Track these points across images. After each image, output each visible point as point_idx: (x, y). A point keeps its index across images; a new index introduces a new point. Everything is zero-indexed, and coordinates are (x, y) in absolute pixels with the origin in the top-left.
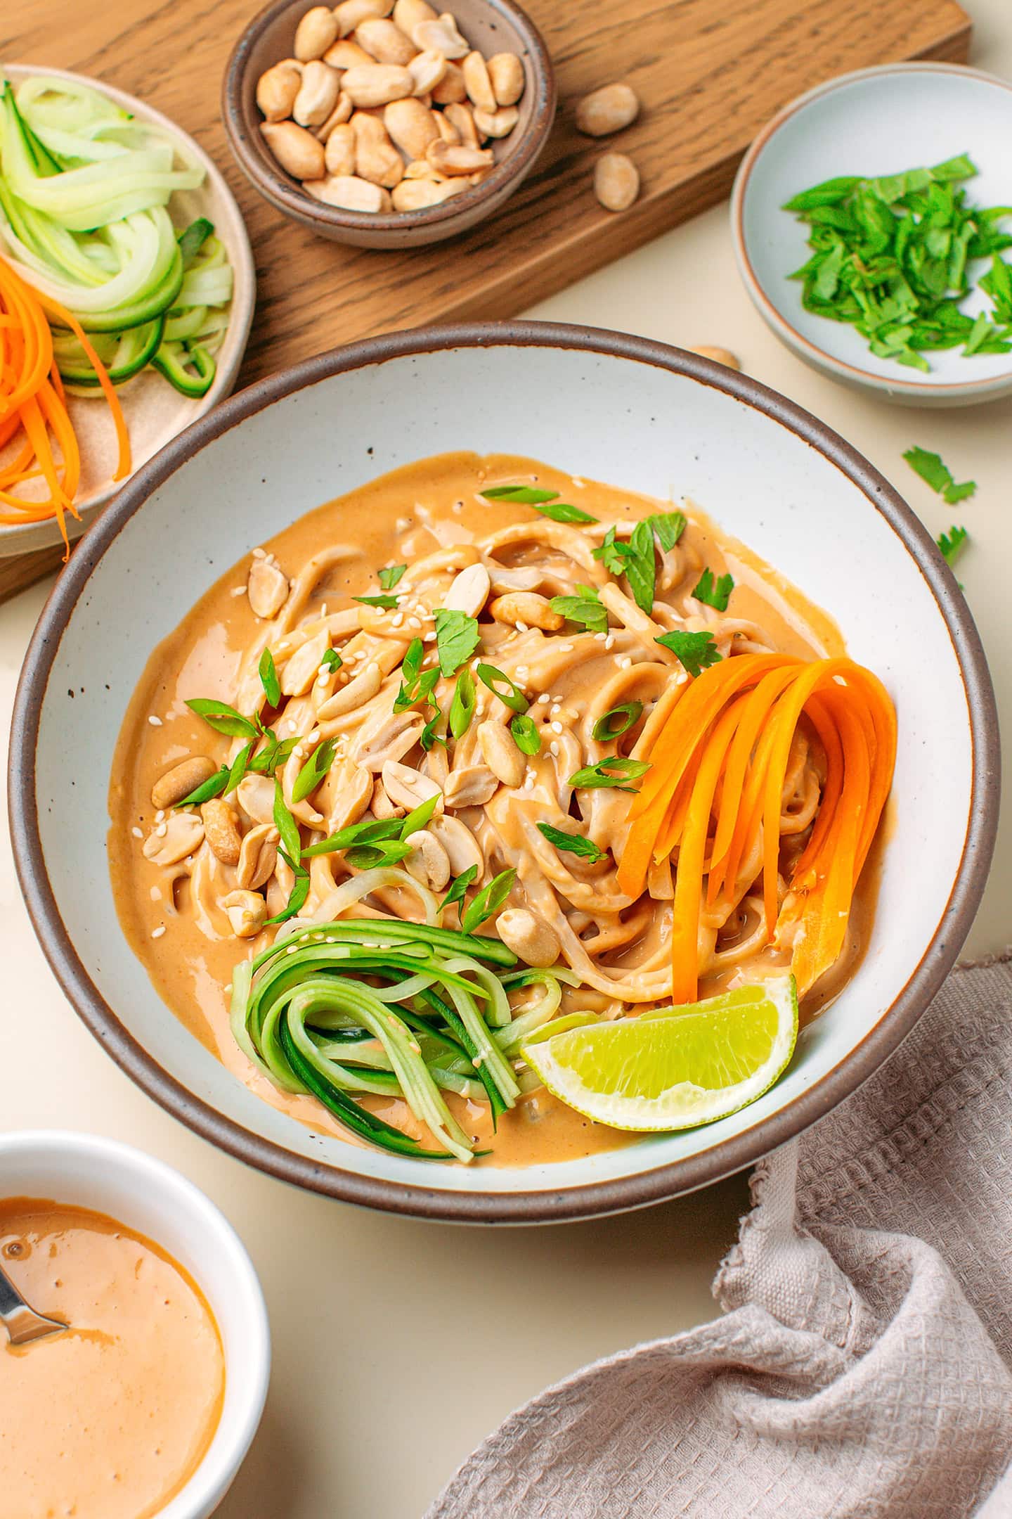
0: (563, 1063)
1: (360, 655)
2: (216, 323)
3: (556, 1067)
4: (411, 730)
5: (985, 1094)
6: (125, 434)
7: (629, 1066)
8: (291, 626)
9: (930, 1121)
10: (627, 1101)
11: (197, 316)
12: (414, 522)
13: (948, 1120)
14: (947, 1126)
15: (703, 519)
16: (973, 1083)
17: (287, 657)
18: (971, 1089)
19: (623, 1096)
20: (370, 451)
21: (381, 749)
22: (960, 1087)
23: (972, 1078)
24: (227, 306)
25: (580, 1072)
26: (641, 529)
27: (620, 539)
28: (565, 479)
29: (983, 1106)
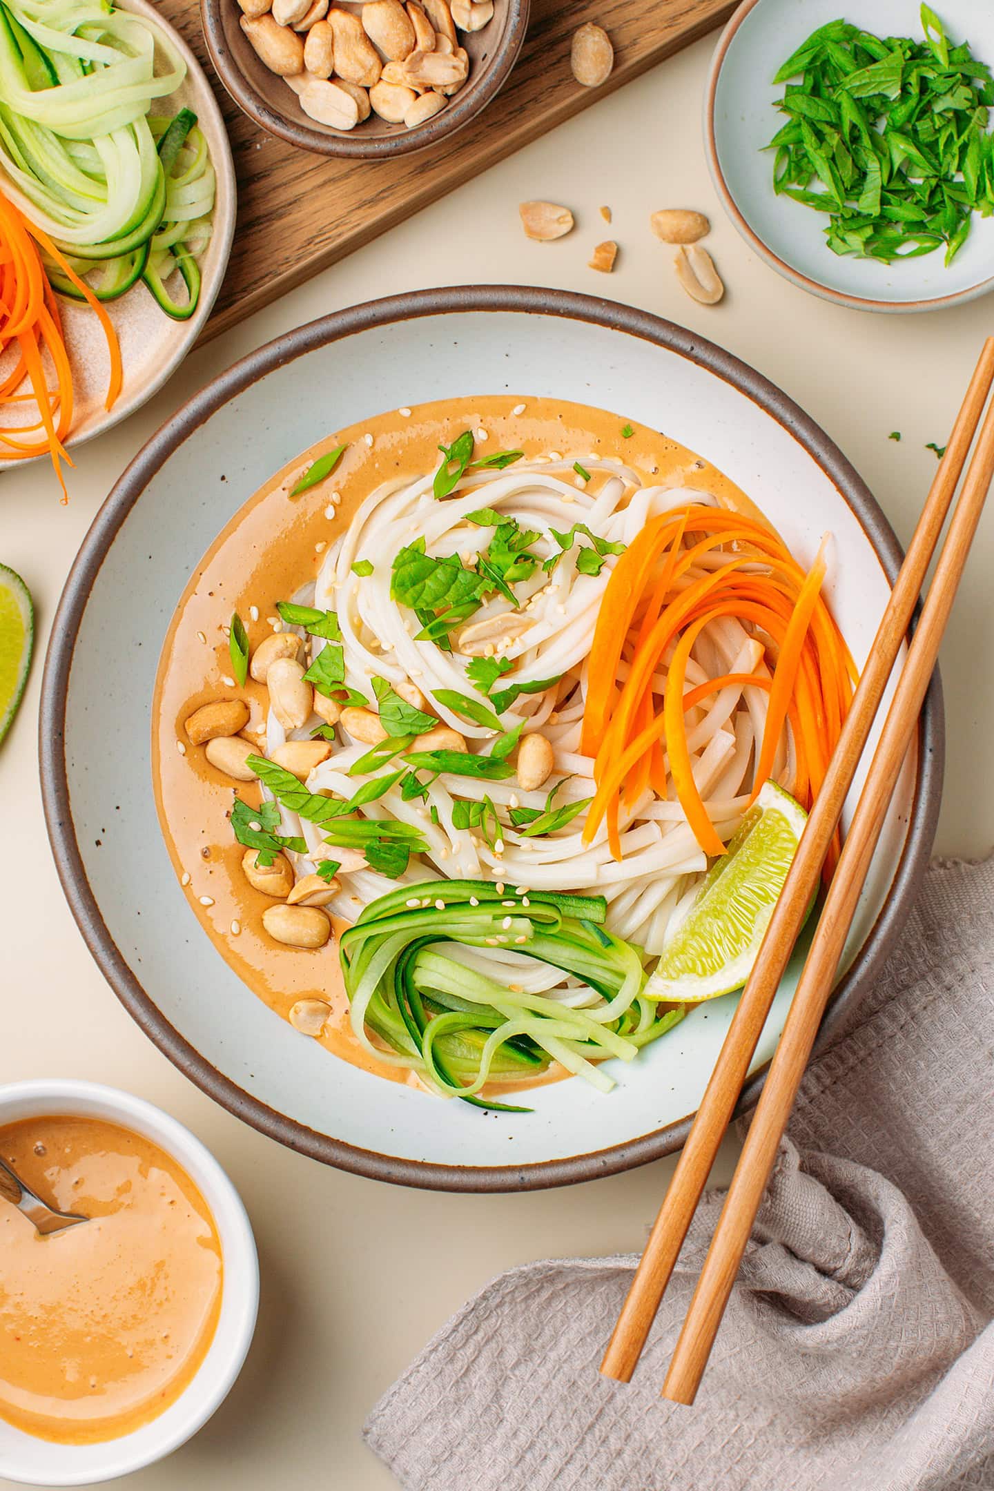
2: (202, 231)
6: (115, 340)
9: (854, 1053)
11: (181, 228)
24: (208, 217)
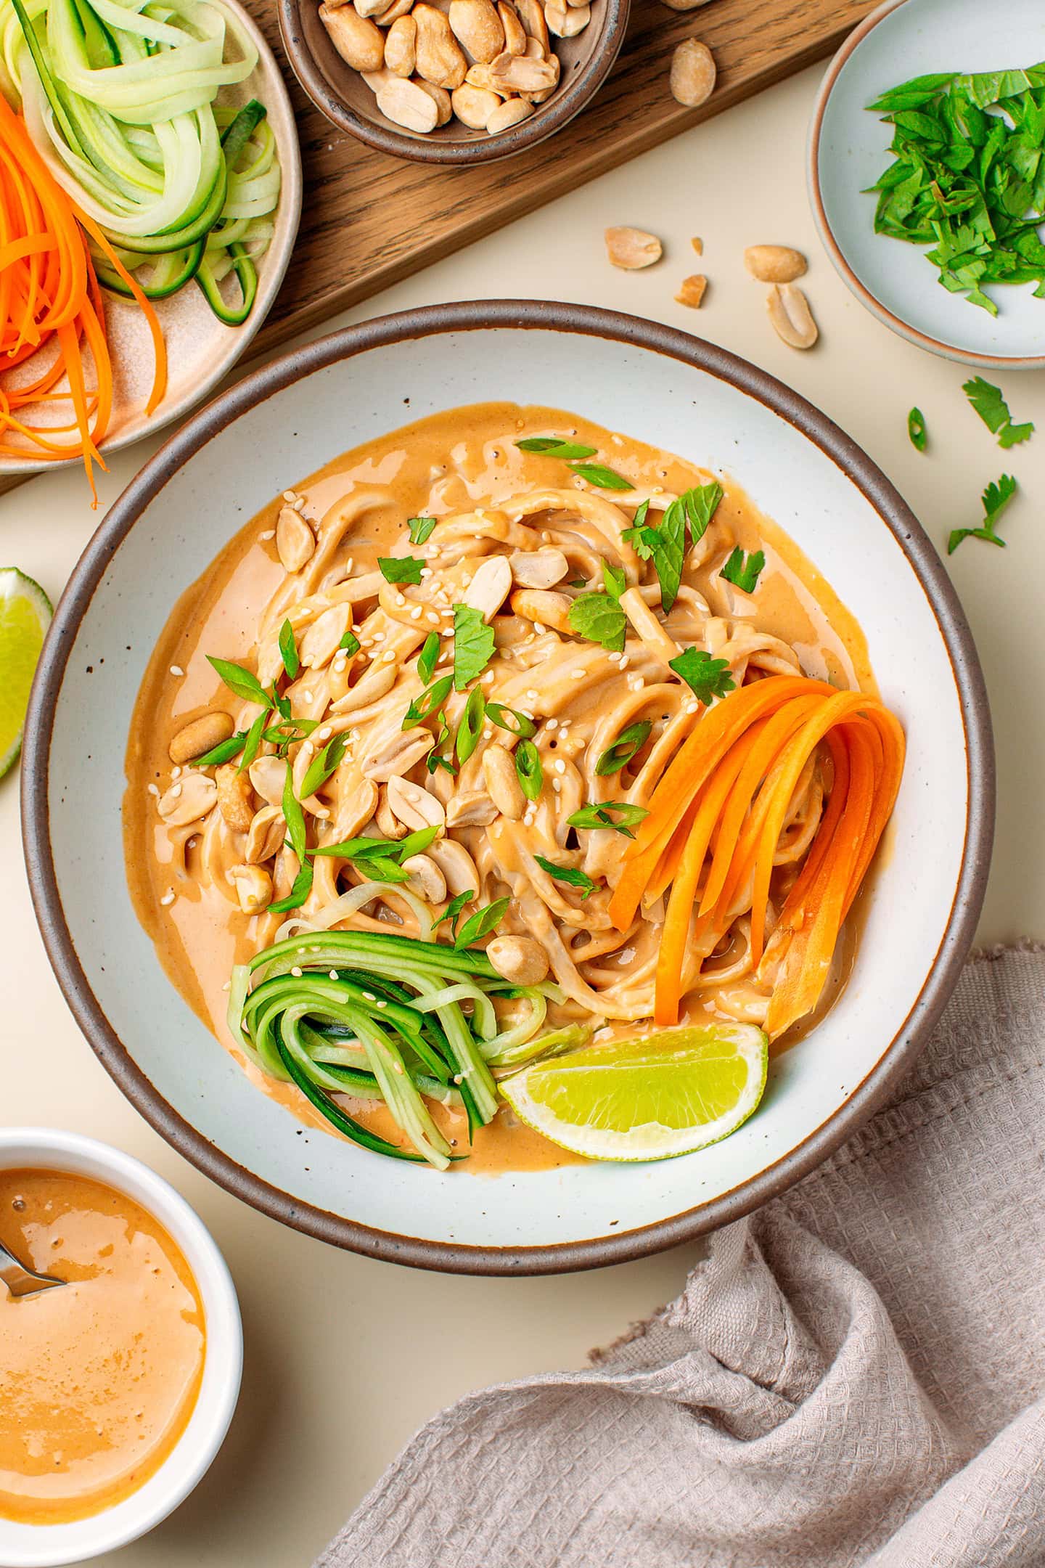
0: (538, 1100)
1: (378, 637)
2: (262, 232)
3: (530, 1102)
4: (418, 744)
5: (948, 1117)
6: (162, 343)
7: (601, 1104)
8: (314, 588)
10: (597, 1131)
11: (240, 226)
12: (447, 468)
13: (912, 1132)
14: (910, 1138)
15: (739, 495)
16: (940, 1106)
17: (309, 622)
18: (937, 1111)
19: (593, 1128)
20: (407, 401)
21: (389, 760)
22: (927, 1106)
23: (938, 1100)
24: (271, 217)
25: (552, 1107)
26: (674, 507)
27: (651, 513)
28: (606, 435)
29: (945, 1130)
